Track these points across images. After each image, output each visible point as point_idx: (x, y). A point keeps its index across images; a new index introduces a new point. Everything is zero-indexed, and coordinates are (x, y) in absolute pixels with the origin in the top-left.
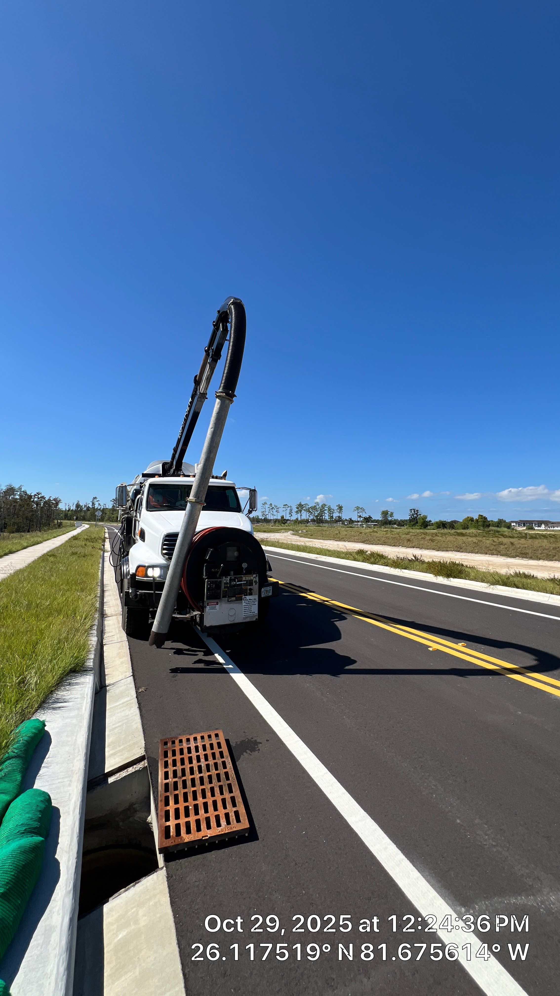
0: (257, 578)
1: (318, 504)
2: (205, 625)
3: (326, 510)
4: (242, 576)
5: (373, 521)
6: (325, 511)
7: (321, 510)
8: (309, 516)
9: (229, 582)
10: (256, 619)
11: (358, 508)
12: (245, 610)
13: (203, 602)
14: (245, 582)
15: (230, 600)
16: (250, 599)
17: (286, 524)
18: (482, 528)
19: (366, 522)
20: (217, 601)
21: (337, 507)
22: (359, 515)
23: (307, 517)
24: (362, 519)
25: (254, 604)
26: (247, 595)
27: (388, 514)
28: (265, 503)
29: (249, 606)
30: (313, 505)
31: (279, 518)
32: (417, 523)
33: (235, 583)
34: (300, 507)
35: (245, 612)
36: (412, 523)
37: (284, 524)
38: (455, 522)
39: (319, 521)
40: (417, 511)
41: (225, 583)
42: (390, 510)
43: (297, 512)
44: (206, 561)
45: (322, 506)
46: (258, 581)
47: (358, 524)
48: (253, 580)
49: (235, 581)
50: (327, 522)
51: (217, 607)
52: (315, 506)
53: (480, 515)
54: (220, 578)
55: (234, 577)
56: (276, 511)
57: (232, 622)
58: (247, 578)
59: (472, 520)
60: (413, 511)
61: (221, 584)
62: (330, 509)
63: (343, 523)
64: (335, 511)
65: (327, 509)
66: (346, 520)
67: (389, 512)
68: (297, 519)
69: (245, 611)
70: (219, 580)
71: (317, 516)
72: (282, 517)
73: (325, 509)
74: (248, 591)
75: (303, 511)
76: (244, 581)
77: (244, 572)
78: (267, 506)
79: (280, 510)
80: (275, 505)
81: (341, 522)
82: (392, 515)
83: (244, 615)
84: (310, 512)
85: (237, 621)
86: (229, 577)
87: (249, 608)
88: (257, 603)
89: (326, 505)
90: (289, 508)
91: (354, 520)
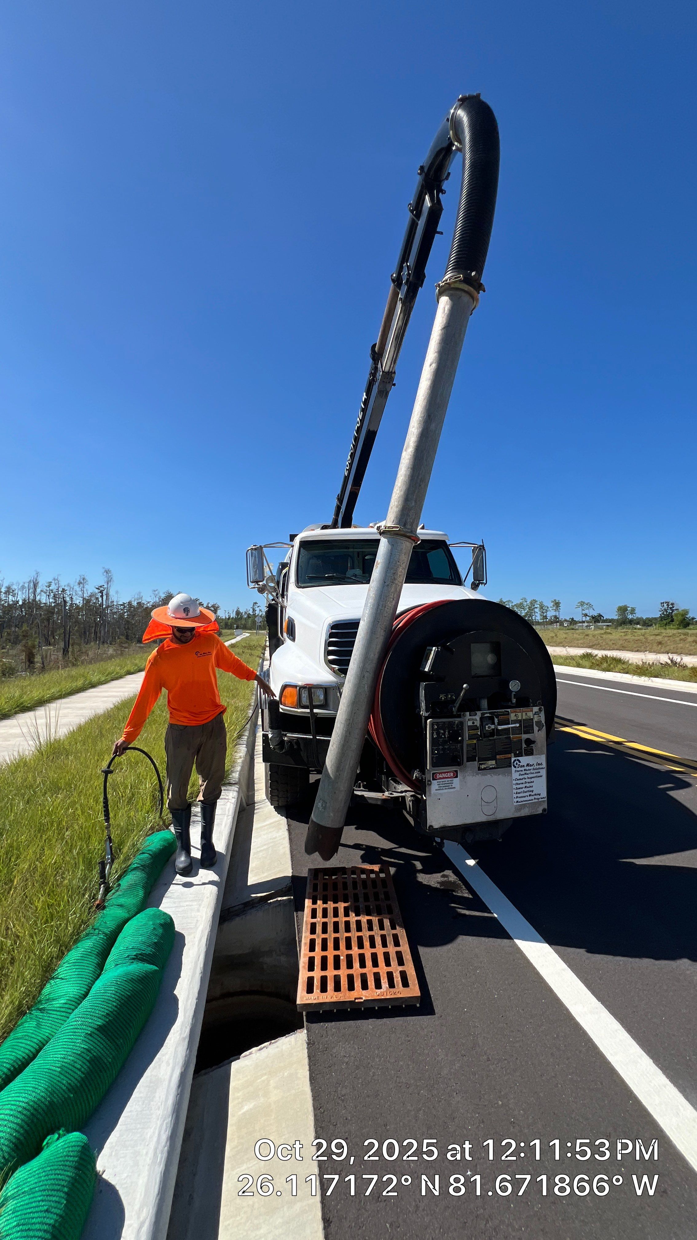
0: (542, 715)
2: (431, 826)
4: (509, 710)
9: (478, 725)
10: (544, 810)
12: (517, 789)
13: (423, 770)
14: (518, 725)
15: (483, 766)
16: (528, 765)
20: (454, 768)
25: (539, 775)
26: (520, 755)
29: (527, 780)
33: (493, 727)
35: (519, 795)
41: (471, 728)
44: (426, 676)
46: (543, 722)
48: (532, 719)
49: (493, 723)
51: (456, 781)
54: (459, 716)
55: (490, 713)
57: (491, 818)
58: (519, 714)
61: (462, 729)
69: (519, 791)
70: (457, 720)
74: (524, 746)
76: (514, 722)
77: (514, 701)
83: (516, 800)
85: (501, 816)
86: (479, 713)
87: (528, 785)
88: (544, 772)
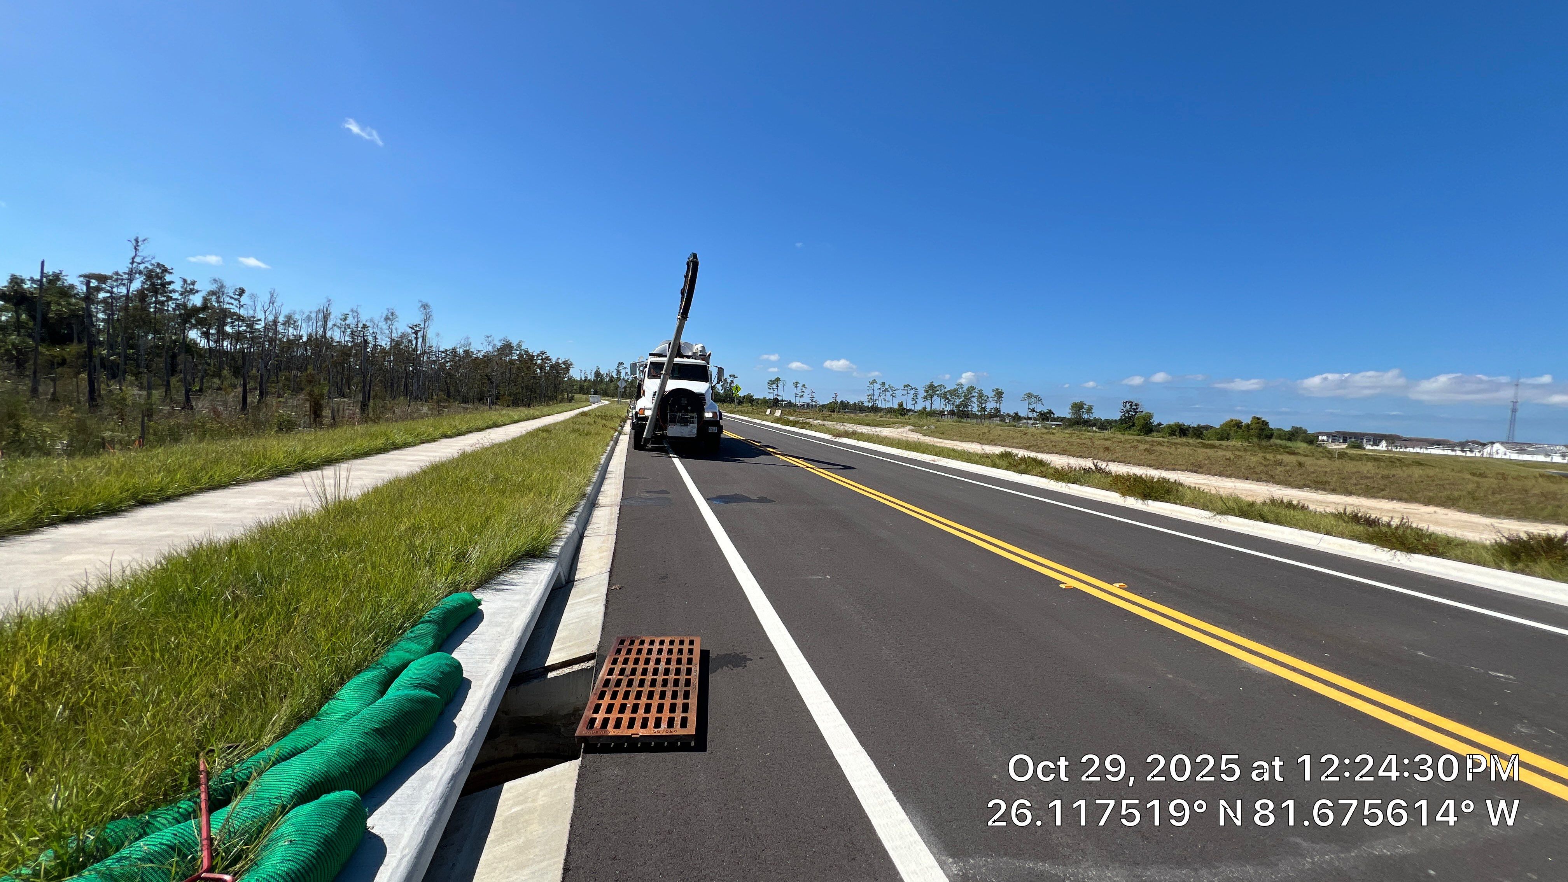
1: (961, 385)
3: (974, 397)
5: (1054, 420)
6: (973, 399)
7: (965, 396)
8: (946, 405)
11: (1030, 396)
17: (907, 417)
18: (1255, 440)
19: (1043, 420)
21: (994, 393)
22: (1031, 407)
23: (942, 406)
24: (1035, 415)
27: (1083, 408)
28: (874, 382)
30: (954, 387)
31: (896, 406)
32: (1134, 425)
34: (932, 390)
36: (1125, 426)
37: (902, 415)
38: (1207, 428)
39: (961, 414)
40: (1137, 405)
42: (1088, 403)
43: (925, 398)
45: (968, 390)
47: (1027, 423)
50: (975, 416)
52: (956, 390)
53: (1255, 418)
56: (891, 395)
59: (1238, 425)
60: (1128, 405)
62: (980, 396)
63: (1003, 420)
64: (991, 399)
65: (976, 394)
66: (1008, 415)
67: (1086, 405)
68: (924, 409)
71: (958, 406)
72: (901, 405)
73: (974, 394)
75: (935, 397)
78: (877, 386)
79: (898, 393)
80: (889, 385)
81: (998, 418)
82: (1090, 410)
84: (947, 398)
89: (975, 389)
90: (913, 392)
91: (1022, 416)
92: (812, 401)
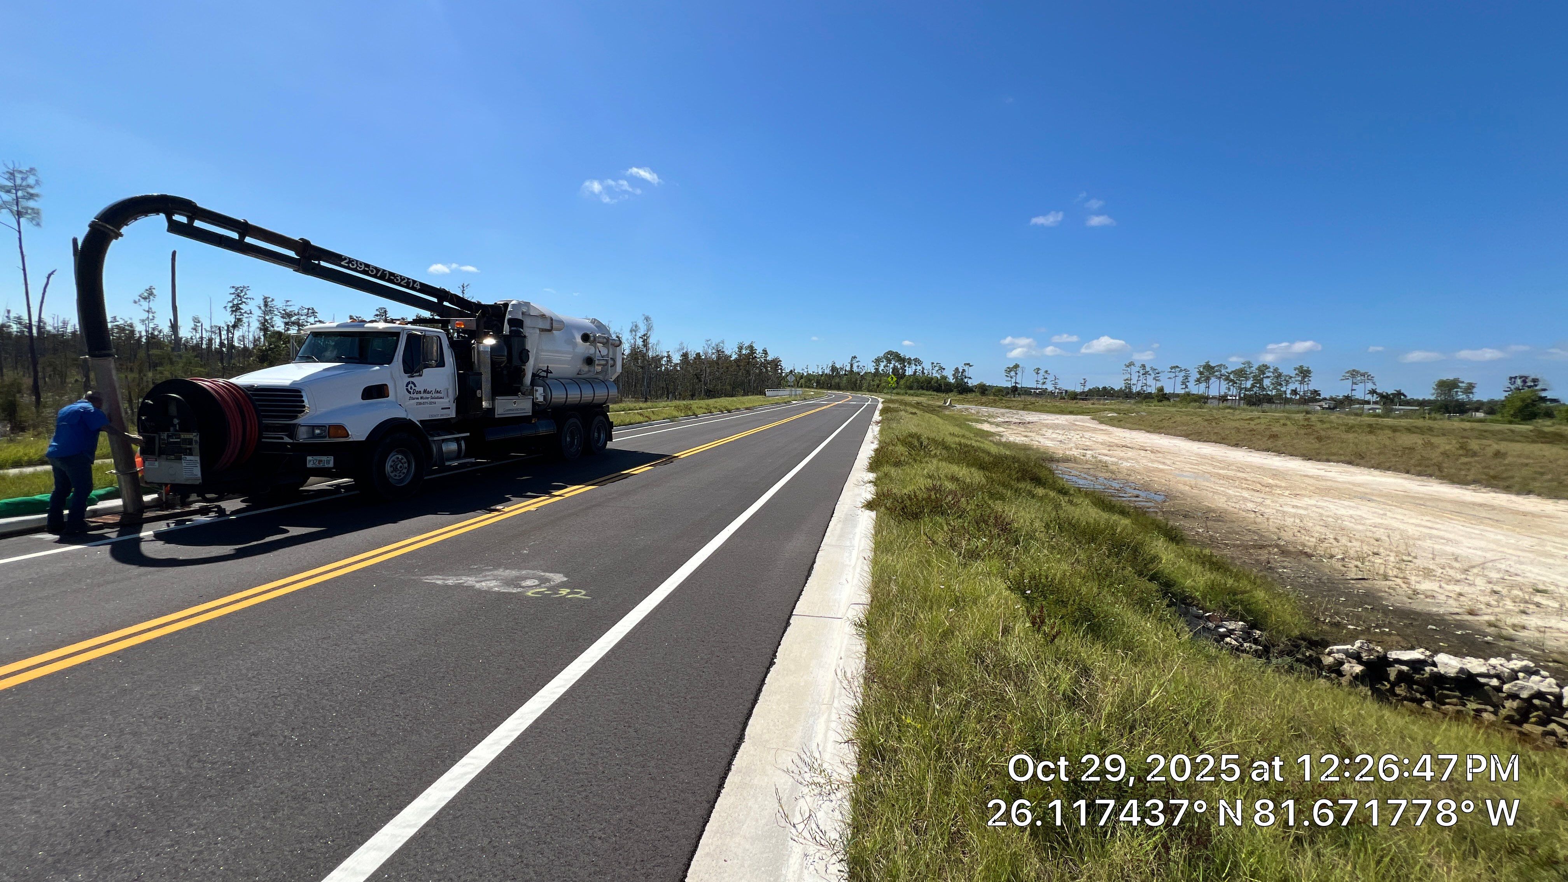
0: (198, 437)
1: (1250, 364)
3: (1268, 377)
5: (1408, 403)
6: (1266, 380)
7: (1257, 376)
8: (1229, 389)
11: (1355, 373)
12: (186, 471)
15: (168, 458)
16: (190, 460)
19: (1388, 404)
20: (154, 457)
21: (1297, 372)
23: (1224, 391)
24: (1376, 397)
25: (196, 466)
26: (186, 455)
27: (1456, 387)
28: (1131, 364)
29: (191, 467)
30: (1240, 366)
34: (1208, 372)
35: (187, 474)
36: (1513, 410)
40: (1534, 380)
42: (1466, 379)
43: (1198, 381)
45: (1260, 369)
46: (198, 441)
48: (192, 439)
51: (157, 463)
52: (1243, 370)
54: (155, 433)
55: (172, 433)
56: (1154, 379)
57: (172, 483)
58: (185, 435)
60: (1518, 380)
62: (1278, 376)
65: (1272, 374)
67: (1463, 382)
70: (152, 435)
73: (1268, 374)
74: (188, 451)
75: (1213, 379)
76: (181, 439)
77: (178, 429)
79: (1162, 377)
80: (1152, 368)
82: (1470, 388)
84: (1230, 380)
85: (178, 481)
86: (167, 433)
87: (191, 470)
88: (199, 465)
90: (1183, 374)
92: (1056, 388)
